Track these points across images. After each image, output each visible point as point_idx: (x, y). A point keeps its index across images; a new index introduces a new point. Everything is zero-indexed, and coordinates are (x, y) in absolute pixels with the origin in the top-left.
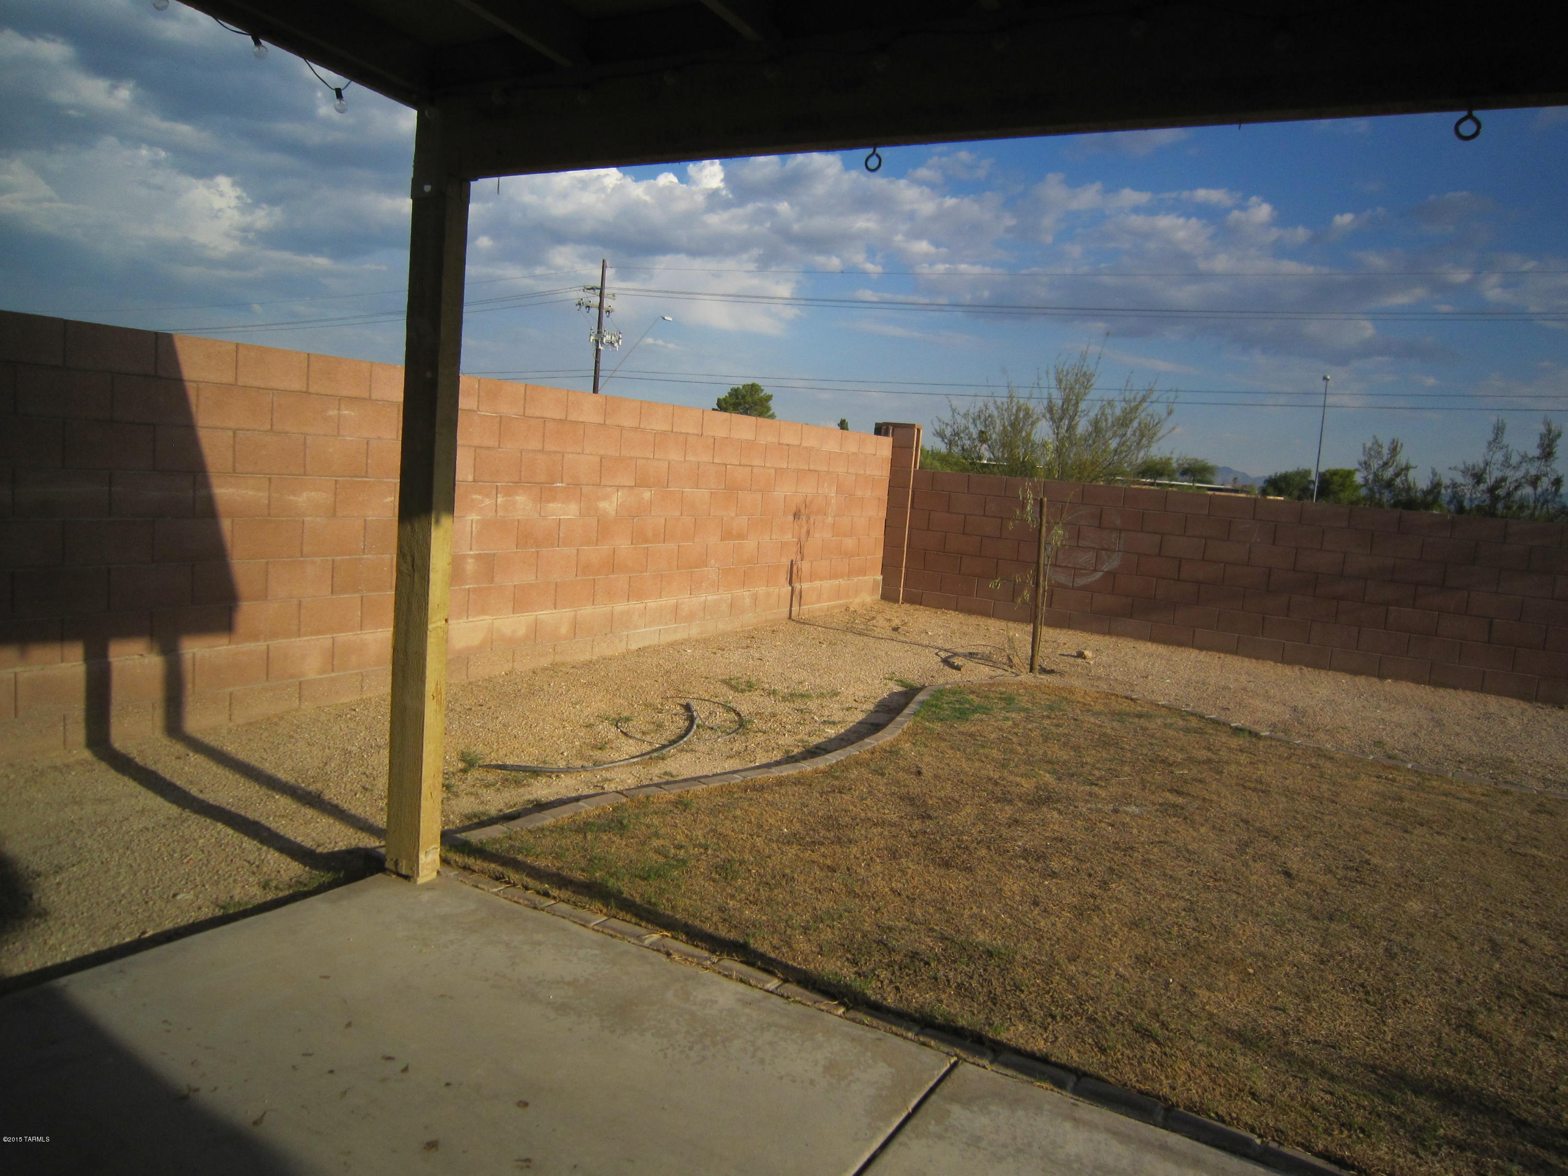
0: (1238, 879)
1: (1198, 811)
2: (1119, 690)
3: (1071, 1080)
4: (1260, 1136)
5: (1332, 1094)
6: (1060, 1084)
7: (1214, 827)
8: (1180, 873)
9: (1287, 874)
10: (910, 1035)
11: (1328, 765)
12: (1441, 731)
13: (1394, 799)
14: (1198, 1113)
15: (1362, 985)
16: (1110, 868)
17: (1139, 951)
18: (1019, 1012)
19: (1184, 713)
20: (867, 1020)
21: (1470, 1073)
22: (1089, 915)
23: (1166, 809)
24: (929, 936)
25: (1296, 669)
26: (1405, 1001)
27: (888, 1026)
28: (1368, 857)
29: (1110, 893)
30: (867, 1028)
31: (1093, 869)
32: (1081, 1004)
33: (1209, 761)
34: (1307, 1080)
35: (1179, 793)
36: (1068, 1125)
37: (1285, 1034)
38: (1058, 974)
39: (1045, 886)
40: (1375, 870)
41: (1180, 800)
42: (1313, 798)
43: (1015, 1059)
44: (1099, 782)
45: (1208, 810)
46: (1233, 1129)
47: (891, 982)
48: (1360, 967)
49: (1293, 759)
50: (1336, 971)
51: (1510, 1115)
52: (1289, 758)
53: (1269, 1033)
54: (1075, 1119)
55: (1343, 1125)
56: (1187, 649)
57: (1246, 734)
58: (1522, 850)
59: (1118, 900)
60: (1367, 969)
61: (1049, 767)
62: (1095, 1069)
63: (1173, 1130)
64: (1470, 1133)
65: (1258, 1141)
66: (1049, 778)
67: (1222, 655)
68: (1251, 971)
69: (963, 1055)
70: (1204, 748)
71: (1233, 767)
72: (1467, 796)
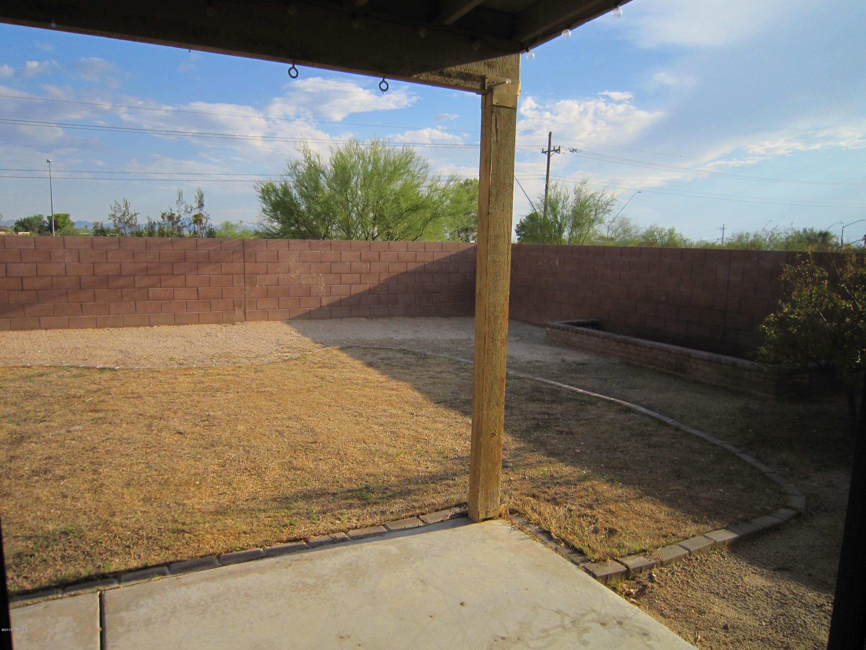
0: (160, 444)
1: (114, 417)
2: (12, 363)
3: (166, 569)
4: (261, 547)
5: (270, 517)
6: (164, 574)
7: (128, 423)
8: (129, 452)
9: (180, 433)
10: (60, 596)
11: (159, 375)
12: (195, 346)
13: (199, 383)
14: (231, 552)
15: (245, 469)
16: (91, 462)
17: (142, 496)
18: (108, 554)
19: (66, 368)
20: (29, 602)
21: (306, 485)
22: (101, 490)
23: (95, 421)
24: (18, 541)
25: (106, 329)
26: (265, 468)
27: (46, 598)
28: (207, 413)
29: (102, 475)
30: (33, 606)
31: (81, 466)
32: (137, 534)
33: (99, 390)
34: (257, 517)
35: (97, 411)
36: (184, 588)
37: (234, 503)
38: (112, 525)
39: (62, 485)
40: (214, 418)
41: (101, 415)
42: (164, 394)
43: (130, 575)
44: (45, 419)
45: (119, 415)
46: (249, 550)
47: (18, 576)
48: (239, 462)
49: (141, 377)
50: (232, 467)
51: (329, 493)
52: (138, 377)
53: (227, 505)
54: (185, 584)
55: (283, 526)
56: (37, 331)
57: (108, 370)
58: (262, 390)
59: (110, 476)
60: (243, 461)
61: (7, 420)
62: (172, 558)
63: (229, 564)
64: (323, 506)
65: (261, 549)
66: (12, 426)
67: (61, 330)
68: (198, 483)
69: (101, 588)
70: (91, 384)
71: (115, 389)
72: (227, 373)
